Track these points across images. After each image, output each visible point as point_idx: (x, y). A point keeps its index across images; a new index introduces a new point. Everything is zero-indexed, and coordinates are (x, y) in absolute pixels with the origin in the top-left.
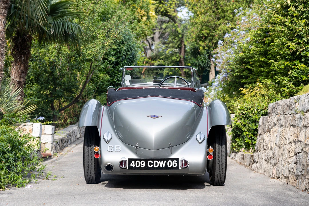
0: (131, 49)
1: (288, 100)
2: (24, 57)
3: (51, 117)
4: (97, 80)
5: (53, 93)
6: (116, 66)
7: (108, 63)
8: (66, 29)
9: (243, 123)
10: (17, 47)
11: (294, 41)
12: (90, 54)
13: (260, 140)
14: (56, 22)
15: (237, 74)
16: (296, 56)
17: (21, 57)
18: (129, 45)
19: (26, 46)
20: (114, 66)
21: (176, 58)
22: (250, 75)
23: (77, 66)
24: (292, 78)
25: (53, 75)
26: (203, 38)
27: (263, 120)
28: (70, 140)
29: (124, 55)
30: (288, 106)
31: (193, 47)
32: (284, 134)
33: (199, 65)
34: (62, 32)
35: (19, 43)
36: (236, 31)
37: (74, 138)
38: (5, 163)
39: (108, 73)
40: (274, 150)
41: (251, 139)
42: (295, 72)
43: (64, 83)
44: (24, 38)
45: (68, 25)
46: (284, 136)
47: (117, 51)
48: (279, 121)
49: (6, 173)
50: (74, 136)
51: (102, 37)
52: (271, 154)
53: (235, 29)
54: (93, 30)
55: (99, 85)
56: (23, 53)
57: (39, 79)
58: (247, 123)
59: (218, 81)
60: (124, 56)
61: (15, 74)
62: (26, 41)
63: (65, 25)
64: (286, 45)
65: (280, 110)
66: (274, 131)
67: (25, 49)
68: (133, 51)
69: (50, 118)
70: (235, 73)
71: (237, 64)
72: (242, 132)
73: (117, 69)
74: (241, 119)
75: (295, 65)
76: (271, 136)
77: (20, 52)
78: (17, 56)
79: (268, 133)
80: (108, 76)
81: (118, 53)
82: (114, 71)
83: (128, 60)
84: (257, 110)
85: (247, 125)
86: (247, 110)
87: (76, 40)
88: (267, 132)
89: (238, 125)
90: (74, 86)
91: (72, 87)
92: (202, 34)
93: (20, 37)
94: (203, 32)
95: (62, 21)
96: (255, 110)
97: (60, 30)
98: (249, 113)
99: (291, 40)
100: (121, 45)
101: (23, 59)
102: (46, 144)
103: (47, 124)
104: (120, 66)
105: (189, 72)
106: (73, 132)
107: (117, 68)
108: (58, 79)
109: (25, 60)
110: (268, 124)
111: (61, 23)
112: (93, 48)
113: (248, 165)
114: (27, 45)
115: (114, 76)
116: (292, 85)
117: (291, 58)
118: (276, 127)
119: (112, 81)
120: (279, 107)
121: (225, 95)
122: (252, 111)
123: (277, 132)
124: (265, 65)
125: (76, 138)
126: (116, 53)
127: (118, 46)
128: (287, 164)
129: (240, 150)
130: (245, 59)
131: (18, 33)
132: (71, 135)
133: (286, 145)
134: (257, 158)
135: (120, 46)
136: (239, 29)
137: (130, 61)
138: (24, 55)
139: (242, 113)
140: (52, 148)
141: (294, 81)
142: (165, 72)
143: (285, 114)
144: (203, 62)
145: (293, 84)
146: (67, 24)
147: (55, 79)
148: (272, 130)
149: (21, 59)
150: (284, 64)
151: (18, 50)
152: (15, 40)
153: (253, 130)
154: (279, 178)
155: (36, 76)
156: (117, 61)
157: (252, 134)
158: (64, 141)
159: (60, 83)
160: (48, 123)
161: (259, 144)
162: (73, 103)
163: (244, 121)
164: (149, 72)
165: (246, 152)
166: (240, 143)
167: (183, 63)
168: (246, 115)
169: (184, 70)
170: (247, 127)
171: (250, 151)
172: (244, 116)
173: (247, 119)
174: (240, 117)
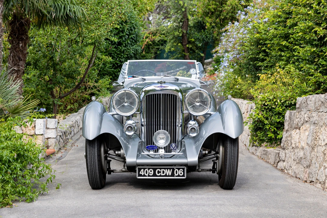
0: (134, 28)
1: (323, 96)
2: (22, 43)
3: (50, 104)
4: (98, 62)
5: (53, 79)
6: (119, 47)
7: (110, 44)
8: (68, 11)
9: (266, 116)
10: (14, 32)
11: (322, 25)
12: (93, 37)
13: (287, 137)
14: (56, 4)
15: (251, 56)
16: (324, 42)
17: (19, 43)
18: (133, 23)
19: (24, 31)
20: (117, 46)
21: (178, 34)
22: (267, 58)
23: (80, 51)
24: (319, 65)
25: (53, 60)
26: (210, 14)
27: (291, 114)
28: (73, 132)
29: (127, 34)
30: (322, 102)
31: (197, 21)
32: (319, 134)
33: (203, 40)
34: (64, 15)
35: (16, 28)
36: (250, 9)
37: (77, 128)
38: (11, 174)
39: (110, 55)
40: (305, 150)
41: (275, 133)
42: (322, 59)
43: (64, 69)
44: (22, 22)
45: (70, 8)
46: (318, 136)
47: (120, 30)
48: (311, 118)
49: (12, 187)
50: (77, 126)
51: (105, 18)
52: (301, 154)
53: (248, 7)
54: (96, 10)
55: (101, 68)
56: (20, 38)
57: (37, 64)
58: (269, 116)
59: (226, 60)
60: (127, 36)
61: (13, 62)
62: (24, 25)
63: (67, 8)
64: (314, 30)
65: (311, 106)
66: (305, 128)
67: (23, 34)
68: (136, 30)
69: (49, 106)
70: (250, 55)
71: (251, 45)
72: (264, 125)
73: (119, 50)
74: (263, 111)
75: (322, 51)
76: (301, 134)
77: (17, 38)
78: (14, 42)
79: (298, 130)
80: (110, 58)
81: (120, 32)
82: (117, 52)
83: (131, 40)
84: (280, 101)
85: (269, 118)
86: (269, 101)
87: (78, 23)
88: (296, 128)
89: (260, 118)
90: (75, 71)
91: (73, 73)
92: (209, 9)
93: (18, 21)
94: (209, 7)
95: (63, 4)
96: (279, 101)
97: (62, 14)
98: (272, 104)
99: (319, 25)
100: (123, 23)
101: (21, 45)
102: (49, 139)
103: (49, 117)
104: (122, 46)
105: (193, 48)
106: (76, 122)
107: (119, 48)
108: (58, 64)
109: (23, 46)
110: (297, 120)
111: (63, 6)
112: (96, 30)
113: (272, 163)
114: (25, 29)
115: (116, 57)
116: (319, 74)
117: (318, 44)
118: (307, 125)
119: (114, 63)
120: (310, 103)
121: (236, 77)
122: (275, 102)
123: (309, 130)
124: (285, 49)
125: (79, 128)
126: (118, 32)
127: (120, 25)
128: (323, 168)
129: (262, 144)
130: (261, 41)
131: (15, 16)
132: (74, 125)
133: (321, 147)
134: (284, 157)
135: (122, 25)
136: (253, 7)
137: (133, 41)
138: (22, 41)
139: (264, 105)
140: (56, 143)
141: (321, 69)
142: (167, 48)
143: (318, 111)
144: (207, 37)
145: (320, 72)
146: (68, 7)
147: (54, 66)
148: (302, 127)
149: (19, 45)
150: (310, 50)
151: (16, 36)
152: (12, 23)
153: (277, 123)
154: (311, 182)
155: (35, 62)
156: (119, 40)
157: (274, 127)
158: (67, 134)
159: (60, 68)
160: (51, 115)
161: (286, 141)
162: (74, 89)
163: (266, 114)
164: (149, 48)
165: (268, 146)
166: (262, 137)
167: (186, 38)
168: (268, 106)
169: (187, 46)
170: (269, 120)
171: (273, 145)
172: (266, 108)
173: (270, 111)
174: (262, 109)
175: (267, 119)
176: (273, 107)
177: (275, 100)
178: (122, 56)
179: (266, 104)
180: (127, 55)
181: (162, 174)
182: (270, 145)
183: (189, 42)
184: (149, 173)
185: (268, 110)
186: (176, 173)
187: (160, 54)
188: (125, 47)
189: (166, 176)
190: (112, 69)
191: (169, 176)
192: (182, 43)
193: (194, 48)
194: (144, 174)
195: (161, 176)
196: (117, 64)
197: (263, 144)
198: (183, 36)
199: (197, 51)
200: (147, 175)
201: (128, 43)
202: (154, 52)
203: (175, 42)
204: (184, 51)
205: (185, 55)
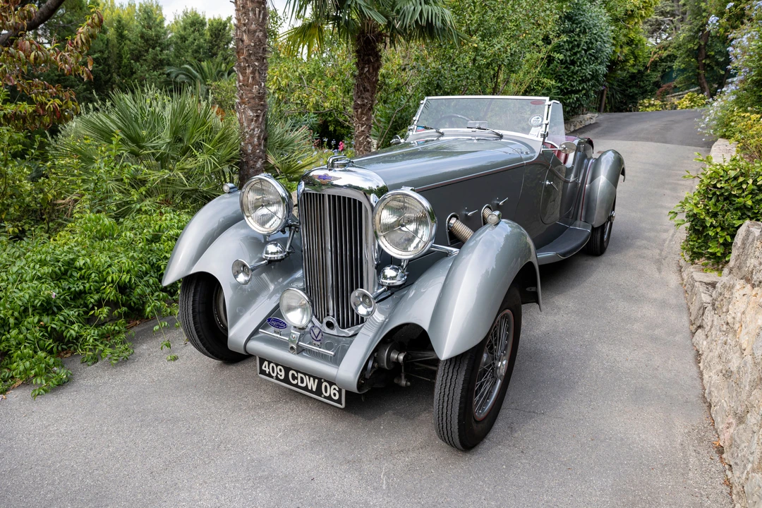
0: (596, 41)
6: (571, 66)
9: (713, 209)
10: (359, 52)
13: (725, 287)
17: (364, 67)
18: (595, 34)
21: (693, 46)
27: (748, 235)
29: (584, 50)
35: (361, 47)
44: (368, 37)
56: (366, 60)
58: (722, 210)
60: (584, 52)
61: (357, 93)
62: (371, 42)
67: (370, 55)
68: (599, 43)
72: (706, 226)
73: (571, 71)
74: (709, 199)
77: (362, 60)
85: (720, 214)
86: (726, 181)
88: (747, 280)
89: (699, 212)
93: (363, 36)
96: (750, 182)
98: (732, 186)
105: (711, 64)
110: (753, 261)
113: (692, 319)
114: (374, 47)
122: (741, 184)
129: (697, 261)
134: (709, 327)
138: (368, 64)
139: (715, 186)
152: (357, 41)
157: (728, 235)
161: (721, 294)
163: (715, 205)
164: (656, 65)
165: (708, 267)
166: (697, 248)
167: (703, 52)
168: (723, 191)
169: (704, 61)
170: (720, 217)
171: (721, 266)
172: (718, 193)
173: (725, 199)
174: (708, 194)
175: (715, 215)
176: (733, 193)
177: (741, 179)
178: (574, 78)
179: (719, 186)
180: (582, 77)
181: (300, 384)
182: (713, 265)
183: (707, 57)
184: (277, 373)
185: (722, 198)
186: (326, 392)
187: (669, 72)
188: (580, 66)
189: (306, 388)
190: (559, 95)
191: (311, 391)
192: (696, 58)
193: (713, 64)
194: (269, 372)
195: (296, 385)
196: (567, 89)
197: (699, 260)
198: (699, 49)
199: (715, 68)
200: (274, 375)
201: (585, 62)
202: (661, 70)
203: (688, 56)
204: (698, 68)
205: (698, 73)
